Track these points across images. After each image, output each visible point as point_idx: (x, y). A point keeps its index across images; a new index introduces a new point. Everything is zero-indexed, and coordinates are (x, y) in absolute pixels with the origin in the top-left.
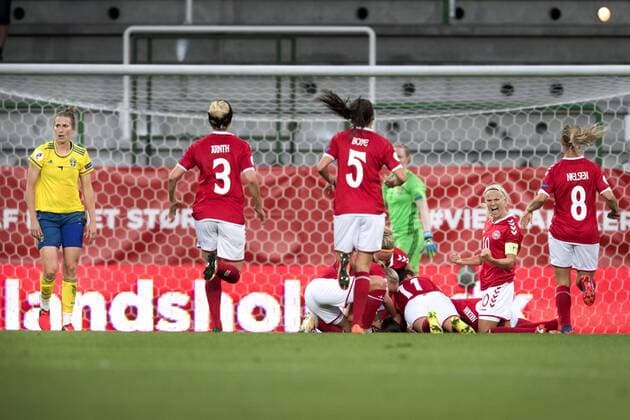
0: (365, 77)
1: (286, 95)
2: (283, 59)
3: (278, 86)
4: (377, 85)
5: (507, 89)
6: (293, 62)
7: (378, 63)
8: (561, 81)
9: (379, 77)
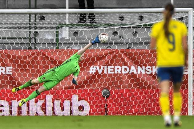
0: (64, 14)
1: (33, 20)
2: (31, 7)
3: (30, 17)
4: (69, 17)
5: (121, 18)
6: (36, 8)
7: (69, 8)
8: (143, 15)
9: (70, 13)
